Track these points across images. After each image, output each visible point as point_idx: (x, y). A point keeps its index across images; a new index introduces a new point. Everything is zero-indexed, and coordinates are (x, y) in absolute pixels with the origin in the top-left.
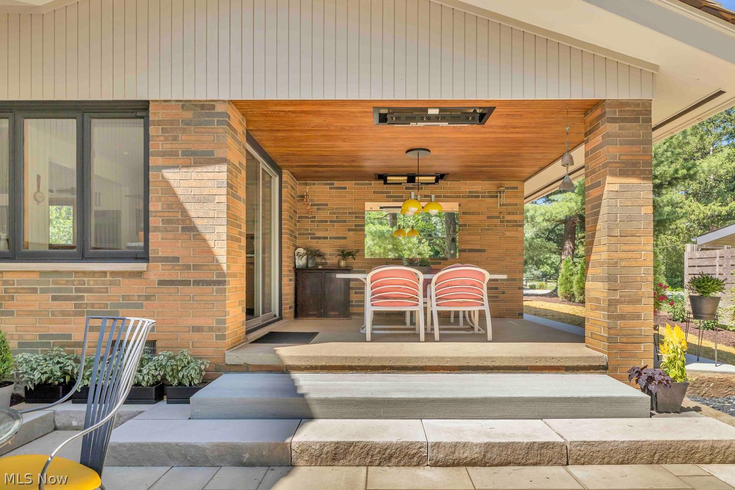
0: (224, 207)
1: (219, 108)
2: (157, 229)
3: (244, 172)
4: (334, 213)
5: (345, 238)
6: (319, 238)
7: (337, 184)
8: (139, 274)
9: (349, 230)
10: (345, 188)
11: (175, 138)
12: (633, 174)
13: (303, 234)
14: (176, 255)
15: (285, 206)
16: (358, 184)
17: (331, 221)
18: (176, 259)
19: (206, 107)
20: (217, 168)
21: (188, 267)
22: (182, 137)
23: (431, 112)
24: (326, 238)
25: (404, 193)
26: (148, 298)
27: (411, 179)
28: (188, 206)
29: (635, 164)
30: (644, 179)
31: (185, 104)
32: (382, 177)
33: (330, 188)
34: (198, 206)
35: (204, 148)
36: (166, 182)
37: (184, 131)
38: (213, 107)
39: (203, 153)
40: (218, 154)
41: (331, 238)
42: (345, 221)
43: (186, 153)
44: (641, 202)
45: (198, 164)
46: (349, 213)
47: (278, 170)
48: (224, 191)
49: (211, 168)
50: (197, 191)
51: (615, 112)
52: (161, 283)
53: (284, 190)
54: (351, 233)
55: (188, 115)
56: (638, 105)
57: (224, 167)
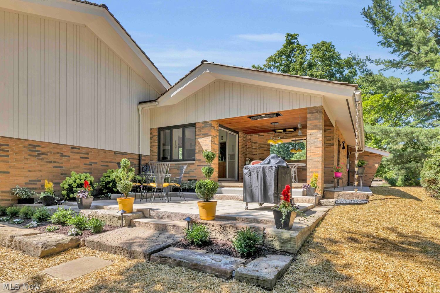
0: (210, 147)
1: (210, 123)
2: (197, 153)
3: (218, 137)
4: (259, 145)
5: (263, 154)
6: (254, 154)
7: (261, 134)
8: (193, 164)
9: (265, 151)
10: (263, 136)
11: (201, 131)
12: (316, 129)
13: (249, 153)
14: (200, 159)
15: (240, 144)
16: (269, 134)
17: (259, 148)
18: (201, 160)
19: (206, 123)
20: (209, 137)
21: (203, 162)
22: (202, 131)
23: (262, 116)
24: (257, 154)
25: (284, 135)
26: (195, 169)
27: (285, 130)
28: (203, 147)
29: (316, 126)
30: (319, 130)
31: (203, 123)
32: (274, 131)
33: (258, 136)
34: (205, 147)
35: (207, 133)
36: (199, 142)
37: (202, 129)
38: (208, 123)
39: (206, 134)
40: (209, 134)
41: (258, 154)
42: (263, 148)
43: (203, 134)
44: (318, 137)
45: (205, 137)
46: (265, 145)
47: (237, 133)
48: (210, 143)
49: (208, 137)
50: (205, 143)
51: (310, 111)
52: (198, 166)
53: (240, 139)
54: (265, 152)
55: (203, 125)
56: (317, 108)
57: (210, 137)
